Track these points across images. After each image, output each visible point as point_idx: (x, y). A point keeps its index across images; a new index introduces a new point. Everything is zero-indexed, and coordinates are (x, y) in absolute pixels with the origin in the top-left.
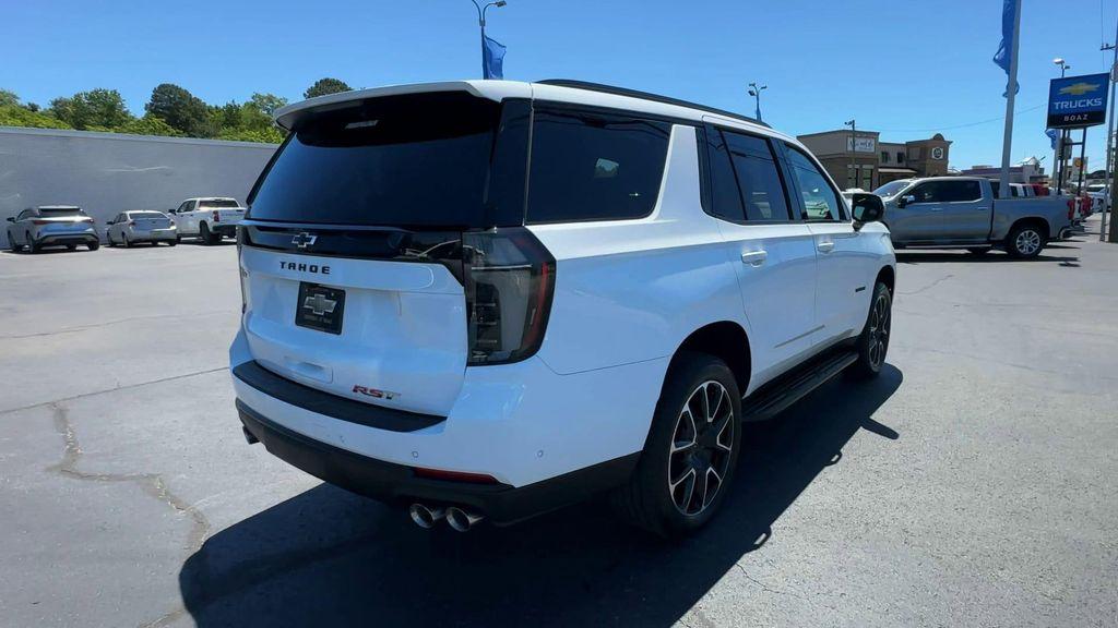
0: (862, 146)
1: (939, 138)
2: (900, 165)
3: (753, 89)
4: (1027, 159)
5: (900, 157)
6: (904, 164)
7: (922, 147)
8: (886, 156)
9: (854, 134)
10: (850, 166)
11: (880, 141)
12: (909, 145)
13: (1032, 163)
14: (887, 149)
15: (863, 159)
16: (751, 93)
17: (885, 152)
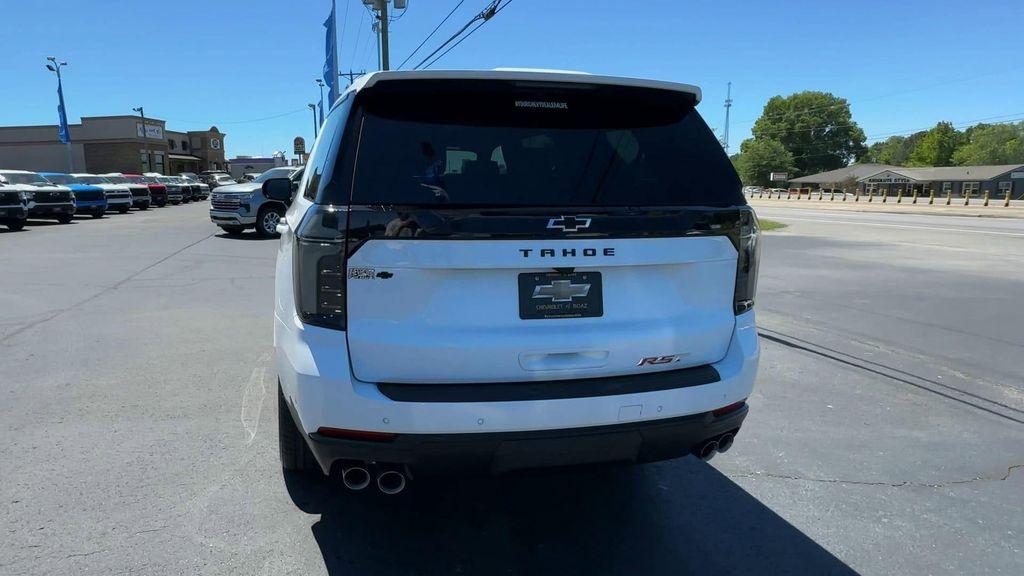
0: (153, 134)
1: (214, 130)
2: (184, 152)
3: (51, 64)
4: (276, 153)
5: (184, 145)
6: (188, 152)
7: (203, 137)
8: (172, 144)
9: (144, 120)
10: (142, 151)
11: (166, 129)
12: (190, 134)
13: (279, 156)
14: (172, 137)
15: (154, 145)
16: (50, 68)
17: (172, 141)
